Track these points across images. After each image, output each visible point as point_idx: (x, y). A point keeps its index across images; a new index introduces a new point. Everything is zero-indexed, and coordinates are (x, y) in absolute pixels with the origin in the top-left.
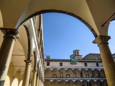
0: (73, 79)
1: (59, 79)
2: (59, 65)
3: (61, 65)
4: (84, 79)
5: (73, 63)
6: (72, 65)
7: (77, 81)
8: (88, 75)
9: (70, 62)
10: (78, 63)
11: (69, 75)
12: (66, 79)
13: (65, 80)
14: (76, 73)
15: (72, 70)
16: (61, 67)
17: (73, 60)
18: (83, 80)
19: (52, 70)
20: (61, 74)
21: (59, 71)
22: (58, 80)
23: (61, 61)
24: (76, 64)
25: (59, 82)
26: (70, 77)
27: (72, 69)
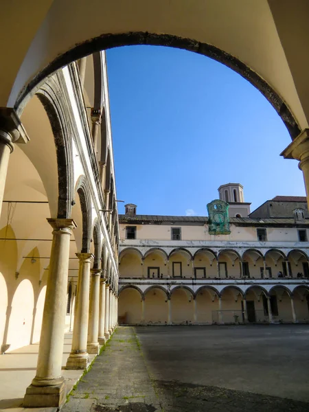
0: (215, 281)
1: (169, 281)
2: (169, 235)
3: (176, 234)
4: (254, 281)
5: (218, 230)
6: (213, 236)
7: (229, 290)
8: (269, 269)
9: (207, 226)
10: (233, 228)
11: (204, 269)
12: (193, 284)
13: (191, 287)
14: (225, 263)
15: (215, 253)
16: (177, 243)
17: (218, 219)
18: (249, 286)
19: (143, 253)
20: (177, 266)
21: (168, 257)
22: (165, 287)
23: (177, 224)
24: (228, 232)
25: (168, 293)
26: (205, 278)
27: (215, 250)
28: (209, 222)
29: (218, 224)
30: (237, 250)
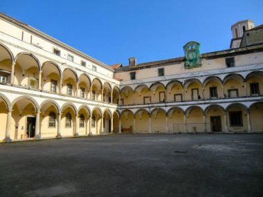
0: (181, 103)
5: (191, 65)
6: (187, 70)
7: (194, 109)
9: (183, 63)
11: (181, 95)
14: (198, 89)
15: (181, 83)
17: (191, 56)
20: (162, 95)
28: (184, 60)
29: (191, 61)
30: (198, 78)
